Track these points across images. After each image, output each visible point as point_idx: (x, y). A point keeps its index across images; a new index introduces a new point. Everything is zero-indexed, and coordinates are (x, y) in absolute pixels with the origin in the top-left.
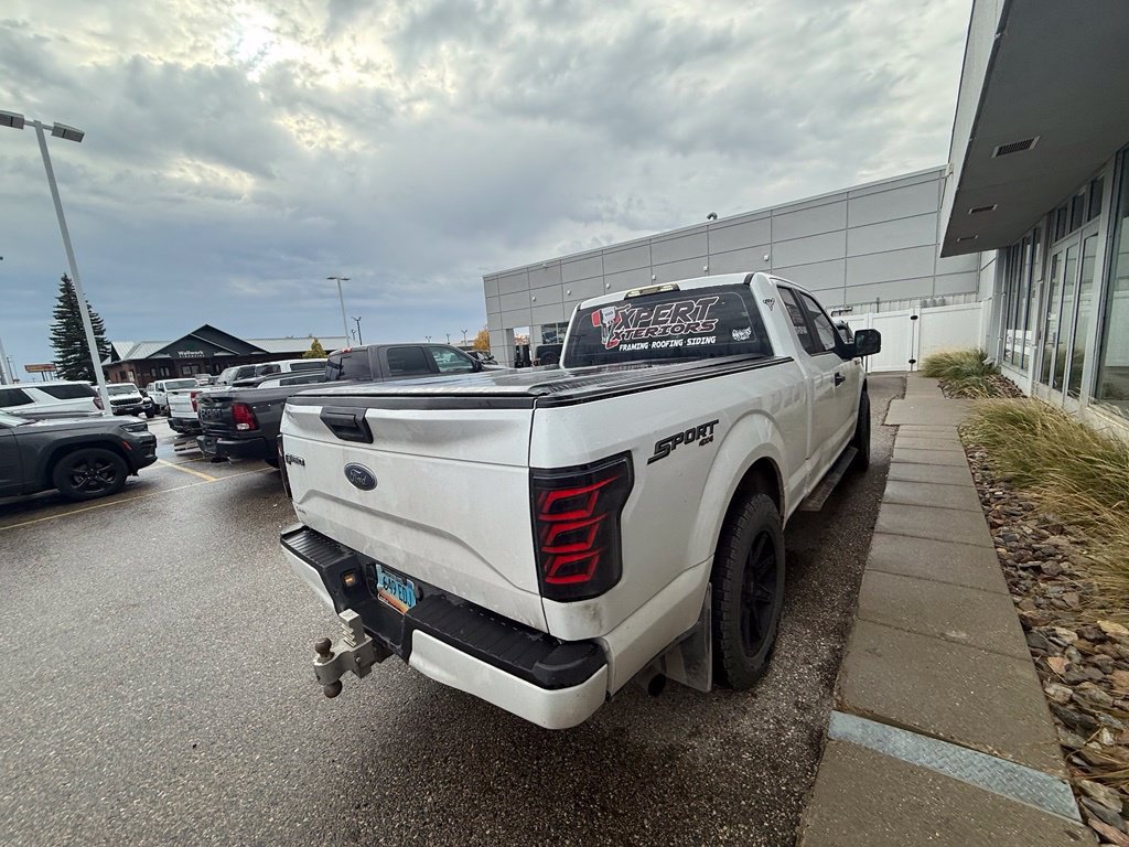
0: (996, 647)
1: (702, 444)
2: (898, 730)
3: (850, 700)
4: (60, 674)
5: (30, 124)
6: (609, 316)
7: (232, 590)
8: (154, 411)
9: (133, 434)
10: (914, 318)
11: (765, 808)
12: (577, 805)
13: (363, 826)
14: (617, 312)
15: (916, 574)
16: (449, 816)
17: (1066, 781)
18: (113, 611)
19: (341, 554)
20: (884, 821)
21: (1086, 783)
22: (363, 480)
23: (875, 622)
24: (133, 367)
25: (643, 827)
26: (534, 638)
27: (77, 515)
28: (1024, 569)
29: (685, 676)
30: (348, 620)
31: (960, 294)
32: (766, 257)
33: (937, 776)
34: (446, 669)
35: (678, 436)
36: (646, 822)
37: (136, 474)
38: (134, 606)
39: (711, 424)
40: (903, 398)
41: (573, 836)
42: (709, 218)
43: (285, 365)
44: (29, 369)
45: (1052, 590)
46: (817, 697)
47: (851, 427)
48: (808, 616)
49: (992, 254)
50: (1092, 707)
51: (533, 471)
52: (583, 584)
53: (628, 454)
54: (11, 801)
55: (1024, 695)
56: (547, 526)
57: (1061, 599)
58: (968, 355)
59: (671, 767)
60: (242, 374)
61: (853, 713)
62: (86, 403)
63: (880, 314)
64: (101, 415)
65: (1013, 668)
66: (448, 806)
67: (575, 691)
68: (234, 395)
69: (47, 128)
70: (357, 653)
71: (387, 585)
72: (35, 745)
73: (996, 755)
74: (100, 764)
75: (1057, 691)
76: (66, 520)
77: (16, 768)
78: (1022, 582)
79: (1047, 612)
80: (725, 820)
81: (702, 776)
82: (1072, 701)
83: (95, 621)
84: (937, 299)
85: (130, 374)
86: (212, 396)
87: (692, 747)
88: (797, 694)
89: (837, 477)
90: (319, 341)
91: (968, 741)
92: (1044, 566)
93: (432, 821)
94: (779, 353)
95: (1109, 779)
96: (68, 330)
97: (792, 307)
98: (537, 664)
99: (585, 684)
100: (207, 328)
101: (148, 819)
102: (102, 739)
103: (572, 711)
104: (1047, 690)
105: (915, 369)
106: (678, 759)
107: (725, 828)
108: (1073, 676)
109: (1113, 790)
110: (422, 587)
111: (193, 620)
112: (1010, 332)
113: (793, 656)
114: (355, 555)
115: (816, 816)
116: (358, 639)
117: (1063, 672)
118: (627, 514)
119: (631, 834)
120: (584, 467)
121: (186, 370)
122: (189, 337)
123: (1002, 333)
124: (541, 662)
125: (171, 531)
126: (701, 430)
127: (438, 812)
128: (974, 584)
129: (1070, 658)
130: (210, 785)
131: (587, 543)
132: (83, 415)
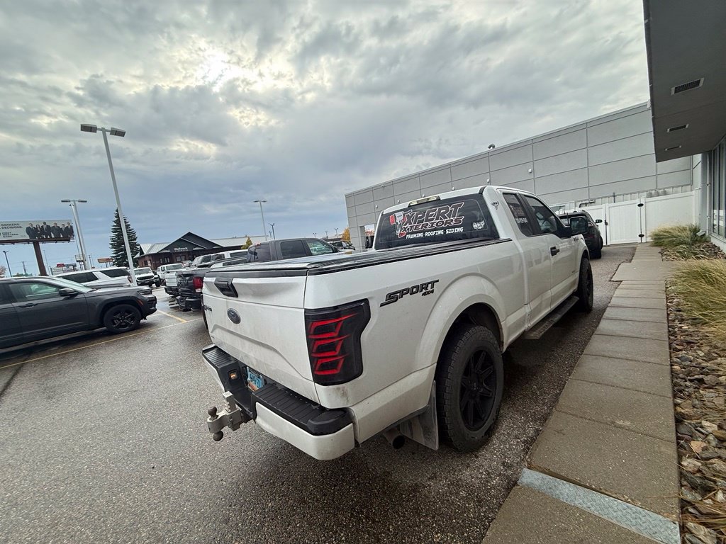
0: (650, 432)
1: (424, 294)
2: (565, 482)
3: (536, 462)
4: (95, 426)
5: (100, 130)
6: (400, 218)
7: (185, 384)
8: (160, 283)
9: (145, 296)
10: (641, 205)
11: (467, 525)
12: (352, 514)
13: (231, 516)
14: (404, 215)
15: (606, 382)
16: (278, 514)
17: (677, 522)
18: (124, 394)
19: (230, 361)
20: (538, 537)
21: (691, 525)
22: (235, 319)
23: (567, 413)
24: (151, 258)
25: (389, 530)
26: (314, 407)
27: (114, 342)
28: (691, 381)
29: (424, 440)
30: (226, 397)
31: (678, 186)
32: (530, 170)
33: (583, 512)
34: (271, 425)
35: (405, 290)
36: (391, 527)
37: (145, 319)
38: (135, 391)
39: (433, 283)
40: (630, 261)
41: (346, 531)
42: (490, 148)
43: (227, 254)
44: (100, 261)
45: (708, 394)
46: (519, 460)
47: (573, 283)
48: (524, 408)
49: (698, 158)
50: (714, 476)
51: (306, 310)
52: (334, 375)
53: (366, 301)
54: (63, 490)
55: (662, 464)
56: (313, 341)
57: (712, 402)
58: (684, 229)
59: (413, 496)
60: (204, 260)
61: (537, 470)
62: (122, 279)
63: (615, 204)
64: (129, 286)
65: (659, 447)
66: (279, 509)
67: (330, 437)
68: (194, 272)
69: (108, 131)
70: (231, 416)
71: (252, 379)
72: (78, 462)
73: (629, 502)
74: (107, 474)
75: (689, 464)
76: (108, 344)
77: (68, 473)
78: (686, 390)
79: (700, 410)
80: (440, 530)
81: (431, 503)
82: (699, 471)
83: (115, 399)
84: (660, 191)
85: (149, 262)
86: (184, 273)
87: (430, 486)
88: (505, 457)
89: (557, 317)
90: (251, 239)
91: (611, 492)
92: (706, 378)
93: (269, 516)
94: (503, 236)
95: (712, 524)
96: (119, 238)
97: (514, 205)
98: (309, 421)
99: (336, 433)
100: (189, 234)
101: (125, 504)
102: (110, 461)
103: (329, 450)
104: (682, 463)
105: (644, 240)
106: (419, 492)
107: (439, 535)
108: (706, 455)
109: (712, 531)
110: (266, 380)
111: (163, 400)
112: (716, 211)
113: (508, 433)
114: (237, 362)
115: (494, 530)
116: (232, 408)
117: (699, 451)
118: (365, 335)
119: (381, 533)
120: (336, 308)
121: (178, 259)
122: (180, 240)
123: (710, 213)
124: (312, 420)
125: (160, 350)
126: (424, 286)
127: (272, 512)
128: (646, 390)
129: (709, 443)
130: (157, 488)
131: (336, 351)
132: (120, 286)
